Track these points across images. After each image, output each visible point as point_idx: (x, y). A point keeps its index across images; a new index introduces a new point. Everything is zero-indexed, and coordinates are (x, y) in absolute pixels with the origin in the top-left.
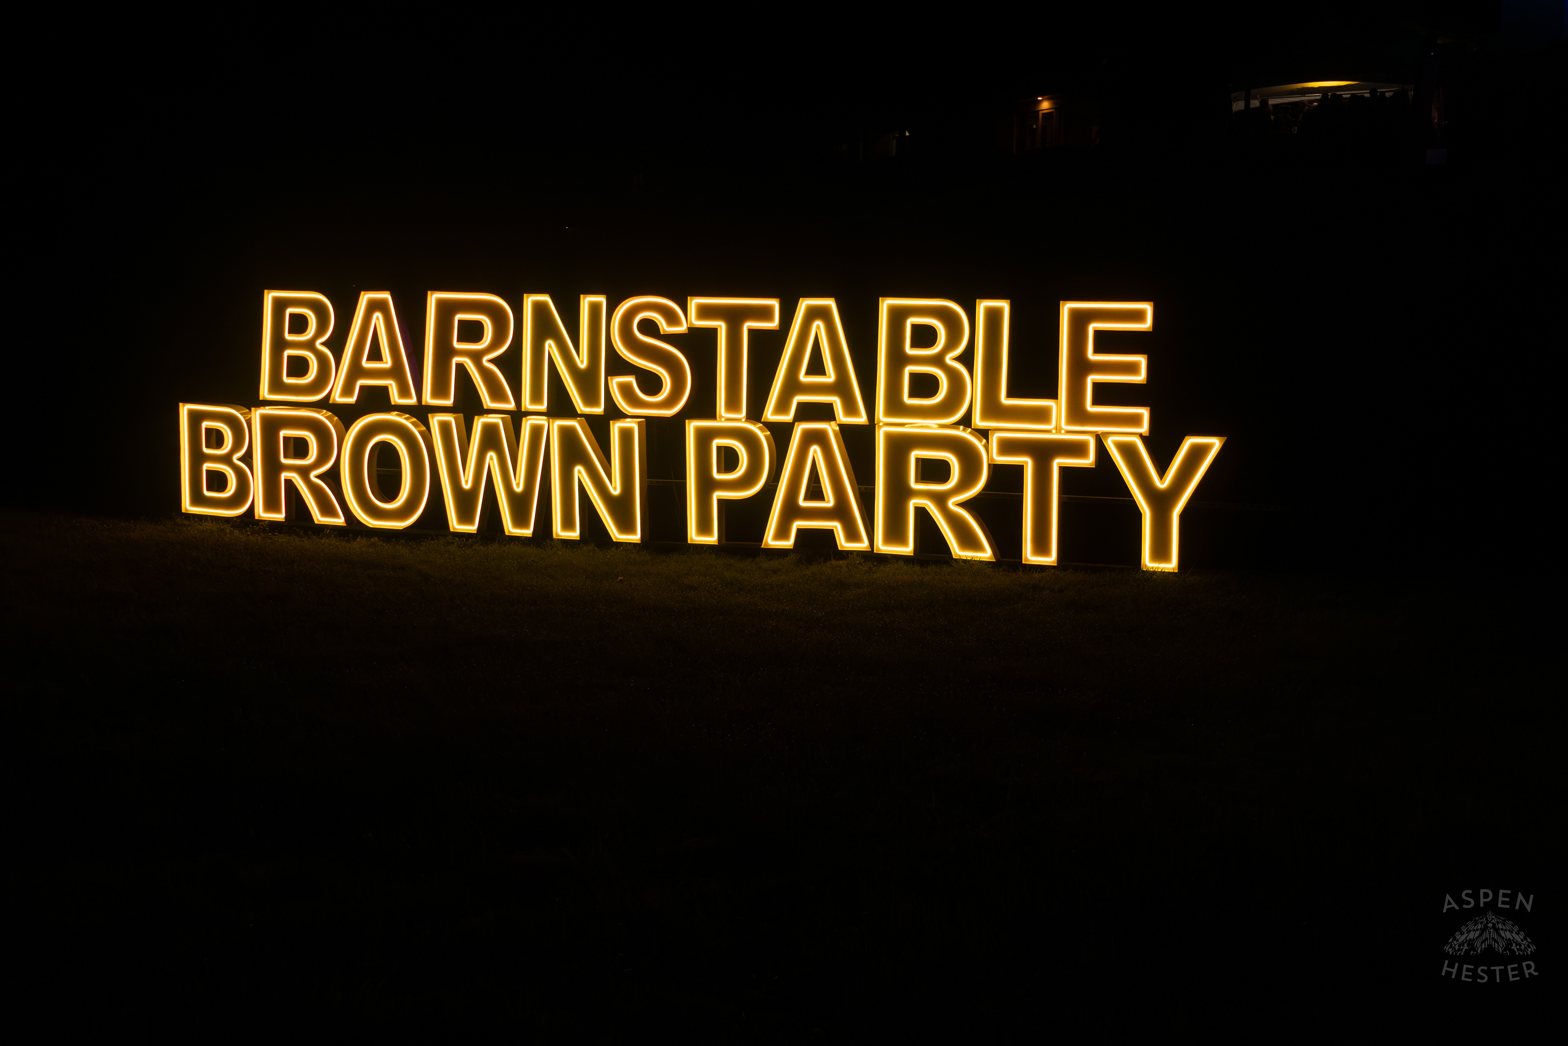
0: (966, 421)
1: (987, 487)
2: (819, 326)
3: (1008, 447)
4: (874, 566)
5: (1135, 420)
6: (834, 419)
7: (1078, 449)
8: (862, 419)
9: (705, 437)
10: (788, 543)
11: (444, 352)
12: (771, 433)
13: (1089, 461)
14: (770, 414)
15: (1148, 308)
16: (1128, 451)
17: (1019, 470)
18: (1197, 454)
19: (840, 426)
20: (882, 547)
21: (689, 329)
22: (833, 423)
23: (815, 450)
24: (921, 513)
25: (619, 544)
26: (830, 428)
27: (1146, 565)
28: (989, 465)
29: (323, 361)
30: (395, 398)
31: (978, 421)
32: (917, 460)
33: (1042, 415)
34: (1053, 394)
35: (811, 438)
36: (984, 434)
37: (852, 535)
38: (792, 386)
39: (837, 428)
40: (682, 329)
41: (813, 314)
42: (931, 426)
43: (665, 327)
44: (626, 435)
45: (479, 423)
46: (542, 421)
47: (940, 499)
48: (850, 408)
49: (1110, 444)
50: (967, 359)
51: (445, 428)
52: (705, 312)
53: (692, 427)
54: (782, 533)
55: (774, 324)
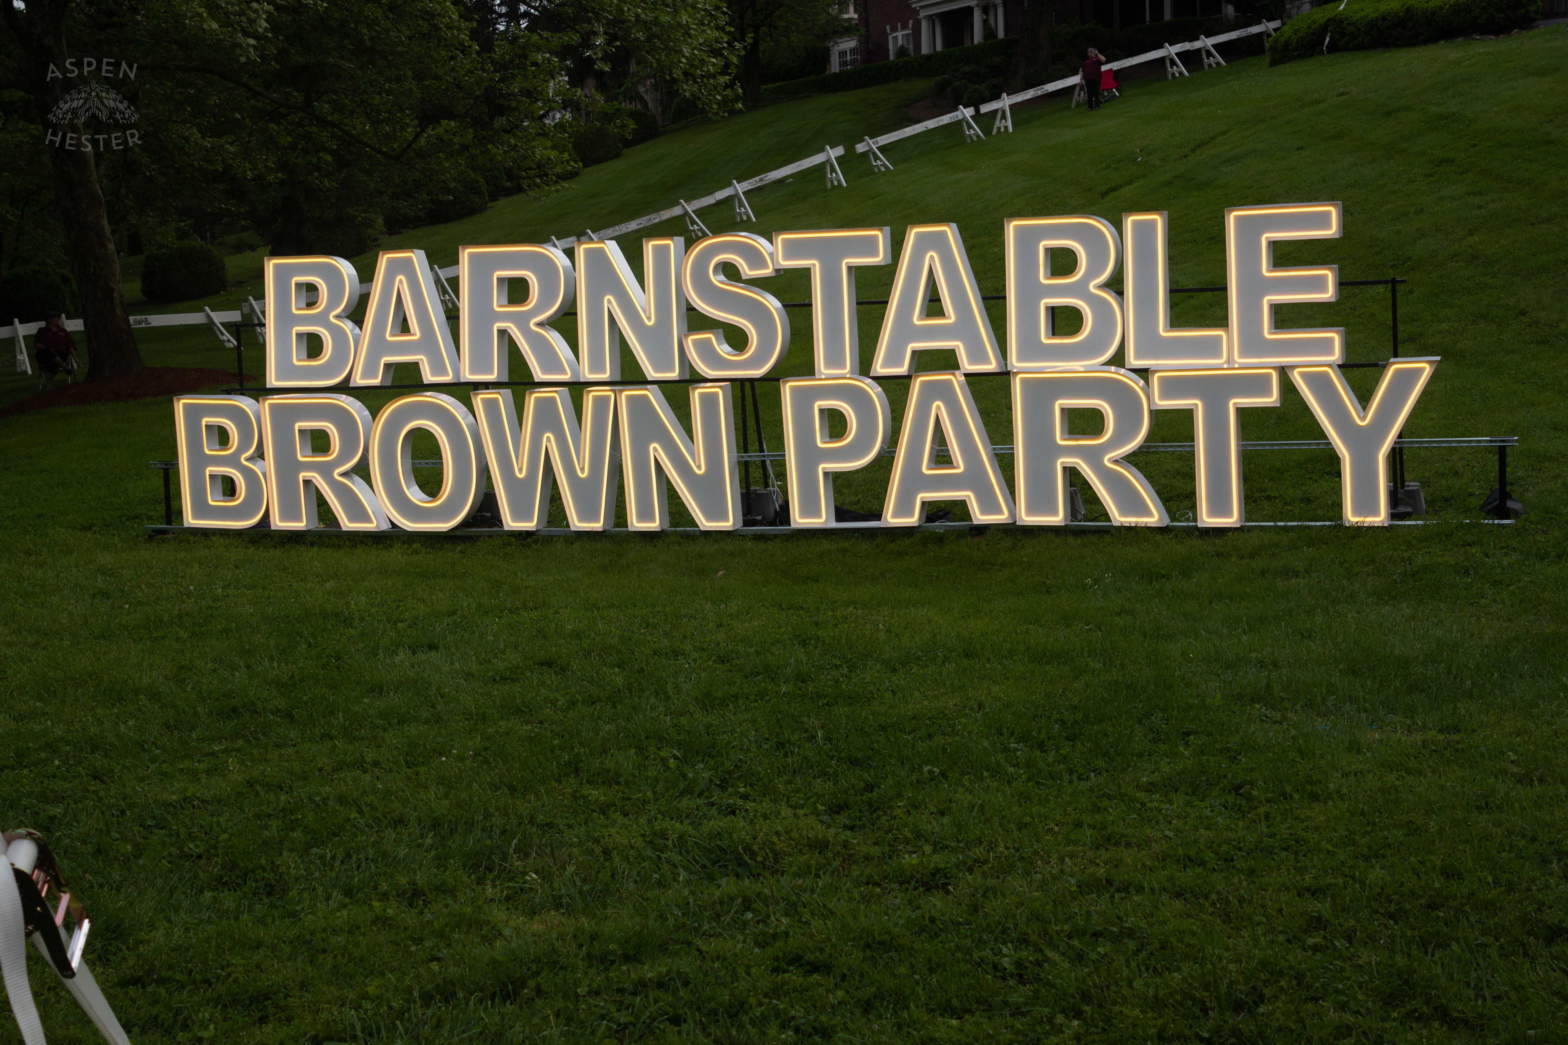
0: (1118, 359)
1: (1149, 438)
2: (932, 257)
3: (1172, 387)
4: (1019, 540)
5: (1325, 347)
6: (957, 367)
7: (1258, 384)
8: (992, 366)
9: (803, 398)
10: (913, 520)
11: (484, 316)
12: (884, 389)
13: (1272, 399)
14: (879, 368)
15: (1333, 211)
16: (1319, 382)
17: (1188, 415)
18: (1406, 379)
19: (966, 375)
20: (1027, 519)
21: (777, 271)
22: (957, 373)
23: (938, 407)
24: (1071, 473)
25: (707, 534)
26: (956, 380)
27: (1349, 521)
28: (1151, 412)
29: (339, 335)
30: (428, 377)
31: (1133, 361)
32: (1063, 410)
33: (1211, 348)
34: (1223, 322)
35: (931, 392)
36: (1143, 373)
37: (989, 505)
38: (905, 329)
39: (963, 378)
40: (768, 272)
41: (923, 243)
42: (1076, 368)
43: (747, 271)
44: (709, 402)
45: (532, 400)
46: (605, 392)
47: (1094, 456)
48: (977, 354)
49: (1296, 377)
50: (1116, 285)
51: (491, 407)
52: (792, 250)
53: (788, 388)
54: (904, 508)
55: (879, 258)
